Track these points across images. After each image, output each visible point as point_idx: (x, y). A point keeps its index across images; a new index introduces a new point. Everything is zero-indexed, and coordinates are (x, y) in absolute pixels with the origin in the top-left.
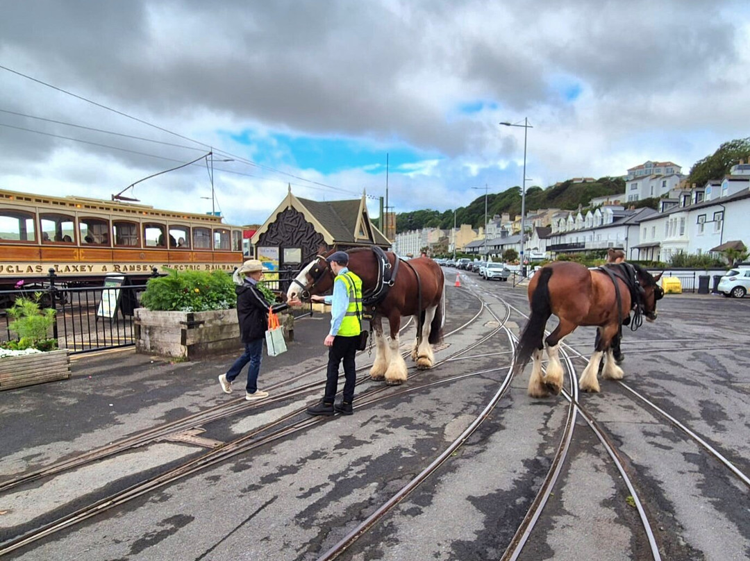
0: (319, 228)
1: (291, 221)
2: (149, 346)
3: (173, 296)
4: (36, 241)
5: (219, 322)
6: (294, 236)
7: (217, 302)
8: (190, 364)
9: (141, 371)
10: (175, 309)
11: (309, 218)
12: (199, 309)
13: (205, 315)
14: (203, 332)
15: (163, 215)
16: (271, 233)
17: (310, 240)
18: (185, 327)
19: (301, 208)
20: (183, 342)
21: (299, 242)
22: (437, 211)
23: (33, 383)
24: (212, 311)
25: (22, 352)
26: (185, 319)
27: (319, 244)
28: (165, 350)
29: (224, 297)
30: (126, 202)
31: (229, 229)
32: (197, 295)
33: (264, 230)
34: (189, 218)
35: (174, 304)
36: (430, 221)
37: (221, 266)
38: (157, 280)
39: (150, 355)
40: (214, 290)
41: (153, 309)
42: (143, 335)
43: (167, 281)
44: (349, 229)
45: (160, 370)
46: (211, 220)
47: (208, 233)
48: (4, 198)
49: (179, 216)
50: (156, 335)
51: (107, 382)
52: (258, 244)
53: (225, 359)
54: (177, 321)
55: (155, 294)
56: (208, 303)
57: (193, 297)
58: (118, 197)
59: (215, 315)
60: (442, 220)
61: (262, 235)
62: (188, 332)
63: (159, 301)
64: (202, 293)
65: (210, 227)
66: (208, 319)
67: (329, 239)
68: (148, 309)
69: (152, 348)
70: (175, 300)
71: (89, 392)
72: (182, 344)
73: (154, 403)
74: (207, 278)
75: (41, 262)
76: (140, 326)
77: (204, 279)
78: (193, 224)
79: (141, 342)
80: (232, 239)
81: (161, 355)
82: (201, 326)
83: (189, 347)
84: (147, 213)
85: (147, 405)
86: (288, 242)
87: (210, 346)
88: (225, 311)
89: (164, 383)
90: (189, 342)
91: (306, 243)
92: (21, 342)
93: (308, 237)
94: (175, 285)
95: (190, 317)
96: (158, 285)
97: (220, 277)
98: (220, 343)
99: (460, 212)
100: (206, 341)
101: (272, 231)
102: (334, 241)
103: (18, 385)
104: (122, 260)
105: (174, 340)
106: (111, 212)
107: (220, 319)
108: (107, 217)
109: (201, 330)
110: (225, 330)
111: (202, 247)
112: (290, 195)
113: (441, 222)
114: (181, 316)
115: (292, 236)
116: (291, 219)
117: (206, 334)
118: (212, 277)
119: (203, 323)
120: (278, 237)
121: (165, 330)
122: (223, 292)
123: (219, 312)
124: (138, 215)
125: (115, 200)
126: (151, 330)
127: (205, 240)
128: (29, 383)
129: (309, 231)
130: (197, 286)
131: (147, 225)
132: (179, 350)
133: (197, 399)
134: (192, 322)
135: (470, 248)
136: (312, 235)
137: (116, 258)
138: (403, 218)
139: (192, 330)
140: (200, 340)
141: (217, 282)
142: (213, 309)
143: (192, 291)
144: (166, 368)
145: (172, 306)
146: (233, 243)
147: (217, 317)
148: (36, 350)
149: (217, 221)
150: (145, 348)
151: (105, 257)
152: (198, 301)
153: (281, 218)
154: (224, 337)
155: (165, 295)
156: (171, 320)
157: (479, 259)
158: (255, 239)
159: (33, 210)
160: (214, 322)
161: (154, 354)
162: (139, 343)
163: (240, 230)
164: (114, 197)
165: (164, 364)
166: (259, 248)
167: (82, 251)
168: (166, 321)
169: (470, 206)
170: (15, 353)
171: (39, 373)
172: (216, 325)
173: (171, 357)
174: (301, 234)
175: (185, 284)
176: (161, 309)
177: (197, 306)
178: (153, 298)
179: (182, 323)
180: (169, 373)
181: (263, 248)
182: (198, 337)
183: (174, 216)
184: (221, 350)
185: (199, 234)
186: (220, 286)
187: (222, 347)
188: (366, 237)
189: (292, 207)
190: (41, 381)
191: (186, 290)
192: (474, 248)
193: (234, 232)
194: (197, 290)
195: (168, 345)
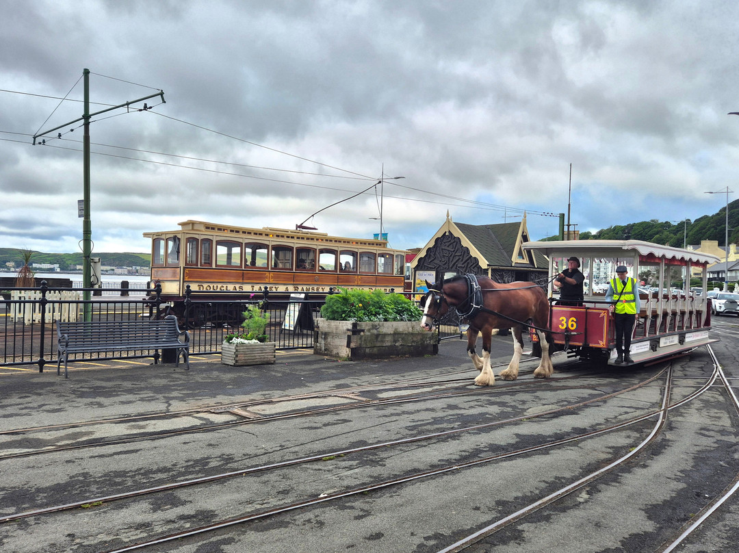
0: (475, 252)
1: (448, 246)
2: (323, 348)
3: (343, 310)
4: (241, 266)
5: (375, 332)
6: (451, 260)
7: (375, 315)
8: (352, 362)
9: (318, 363)
10: (344, 319)
11: (466, 242)
12: (361, 320)
13: (365, 325)
14: (363, 339)
15: (336, 241)
16: (429, 258)
17: (466, 264)
18: (350, 333)
19: (458, 233)
20: (348, 346)
21: (455, 266)
22: (667, 222)
23: (254, 363)
24: (371, 322)
25: (250, 341)
26: (350, 327)
27: (474, 268)
28: (335, 352)
29: (381, 311)
30: (307, 230)
31: (392, 253)
32: (360, 309)
33: (423, 254)
34: (357, 243)
35: (343, 315)
36: (658, 236)
37: (383, 289)
38: (332, 296)
39: (324, 354)
40: (373, 306)
41: (329, 318)
42: (320, 340)
43: (340, 297)
44: (507, 252)
45: (331, 364)
46: (377, 244)
47: (373, 257)
48: (210, 230)
49: (348, 242)
50: (329, 340)
51: (298, 367)
52: (417, 269)
53: (379, 362)
54: (345, 328)
55: (331, 307)
56: (368, 316)
57: (357, 311)
58: (301, 226)
59: (373, 325)
60: (675, 234)
61: (421, 259)
62: (352, 336)
63: (333, 312)
64: (364, 308)
65: (375, 252)
66: (367, 328)
67: (484, 263)
68: (325, 319)
69: (325, 350)
70: (344, 312)
71: (288, 371)
72: (347, 347)
73: (329, 380)
74: (369, 296)
75: (243, 283)
76: (318, 333)
77: (367, 297)
78: (360, 249)
79: (318, 345)
80: (395, 263)
81: (331, 356)
82: (362, 333)
83: (352, 349)
84: (322, 240)
85: (325, 381)
86: (445, 266)
87: (367, 350)
88: (381, 323)
89: (334, 371)
90: (353, 345)
91: (461, 267)
92: (249, 335)
93: (464, 261)
94: (345, 300)
95: (354, 325)
96: (333, 300)
97: (378, 295)
98: (375, 349)
99: (702, 223)
100: (365, 346)
101: (430, 255)
102: (488, 265)
103: (246, 364)
104: (301, 283)
105: (342, 344)
106: (295, 241)
107: (376, 329)
108: (292, 245)
109: (362, 336)
110: (379, 339)
111: (367, 271)
112: (448, 221)
113: (674, 238)
114: (348, 324)
115: (449, 260)
116: (448, 244)
117: (365, 340)
118: (372, 295)
119: (363, 331)
120: (435, 261)
121: (336, 335)
122: (381, 308)
123: (376, 323)
124: (315, 242)
125: (298, 229)
126: (326, 335)
127: (370, 264)
128: (251, 363)
129: (465, 256)
130: (361, 301)
131: (322, 251)
132: (345, 352)
133: (357, 381)
134: (355, 330)
135: (713, 273)
136: (468, 260)
137: (297, 281)
138: (617, 234)
139: (355, 336)
140: (360, 344)
141: (376, 299)
142: (372, 321)
143: (357, 306)
144: (335, 364)
145: (342, 317)
146: (395, 266)
147: (374, 327)
148: (257, 341)
149: (382, 246)
150: (321, 350)
151: (288, 279)
152: (361, 313)
153: (439, 243)
154: (378, 344)
155: (337, 308)
156: (341, 328)
157: (721, 289)
158: (415, 263)
159: (240, 240)
160: (372, 331)
161: (326, 355)
162: (317, 346)
163: (403, 254)
164: (298, 227)
165: (334, 361)
166: (417, 272)
167: (272, 274)
168: (337, 328)
169: (717, 214)
170: (246, 342)
171: (258, 357)
172: (372, 334)
173: (339, 357)
174: (457, 258)
175: (352, 299)
176: (334, 319)
177: (360, 317)
178: (330, 310)
179: (348, 330)
180: (337, 366)
181: (421, 272)
182: (359, 342)
183: (344, 242)
184: (376, 355)
185: (365, 259)
186: (378, 302)
187: (376, 353)
188: (526, 261)
189: (450, 232)
190: (258, 363)
191: (352, 305)
192: (718, 273)
193: (397, 256)
194: (361, 305)
195: (337, 347)
